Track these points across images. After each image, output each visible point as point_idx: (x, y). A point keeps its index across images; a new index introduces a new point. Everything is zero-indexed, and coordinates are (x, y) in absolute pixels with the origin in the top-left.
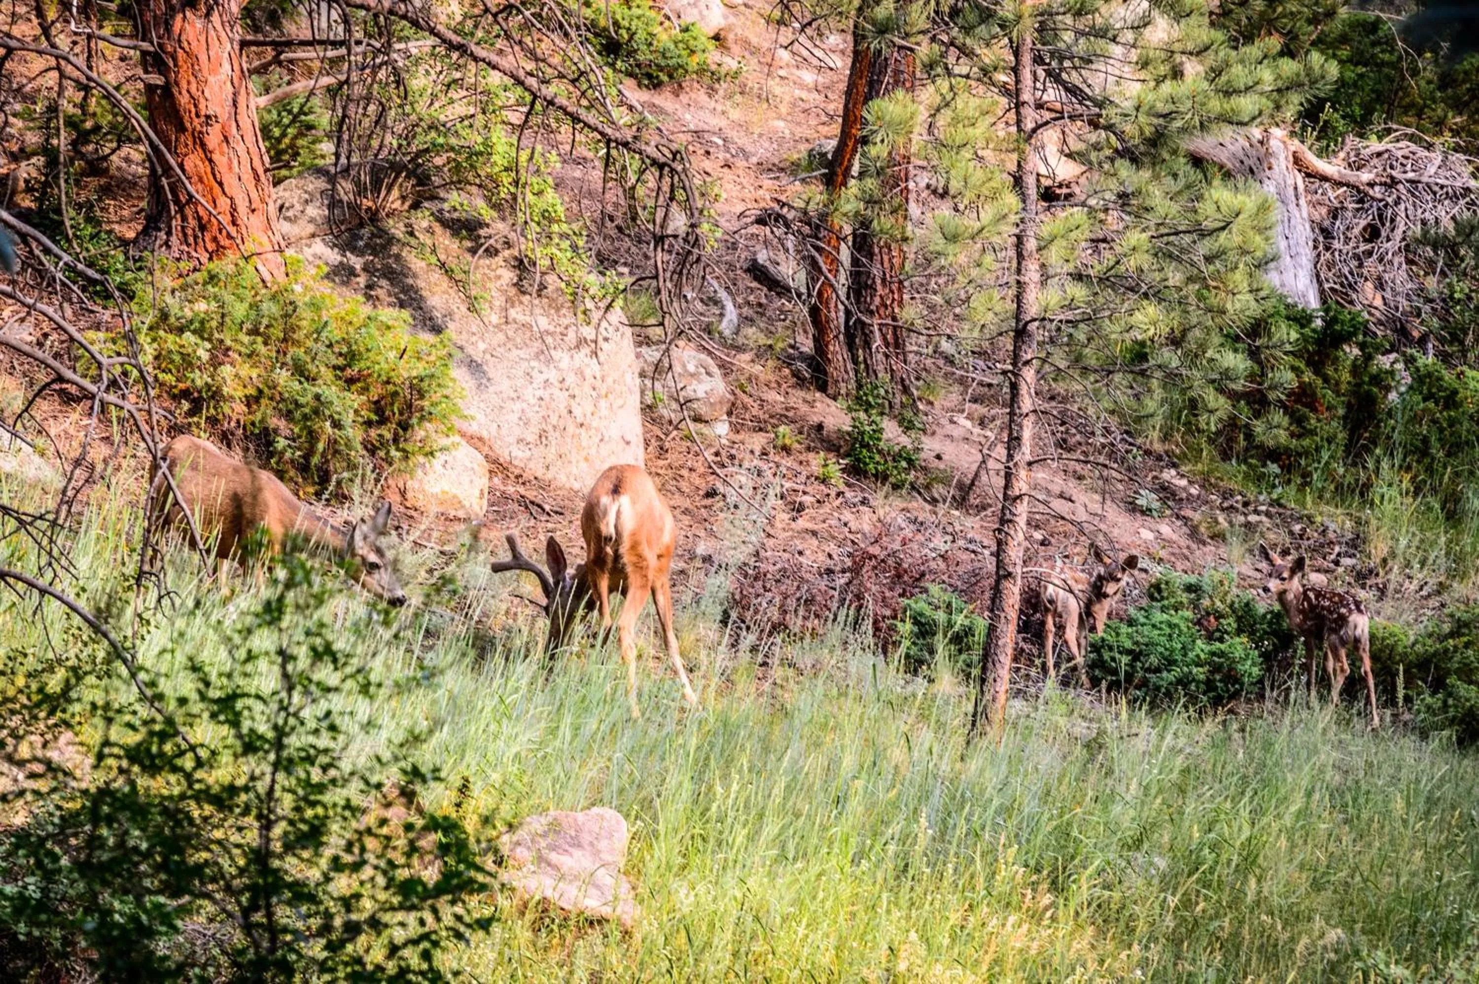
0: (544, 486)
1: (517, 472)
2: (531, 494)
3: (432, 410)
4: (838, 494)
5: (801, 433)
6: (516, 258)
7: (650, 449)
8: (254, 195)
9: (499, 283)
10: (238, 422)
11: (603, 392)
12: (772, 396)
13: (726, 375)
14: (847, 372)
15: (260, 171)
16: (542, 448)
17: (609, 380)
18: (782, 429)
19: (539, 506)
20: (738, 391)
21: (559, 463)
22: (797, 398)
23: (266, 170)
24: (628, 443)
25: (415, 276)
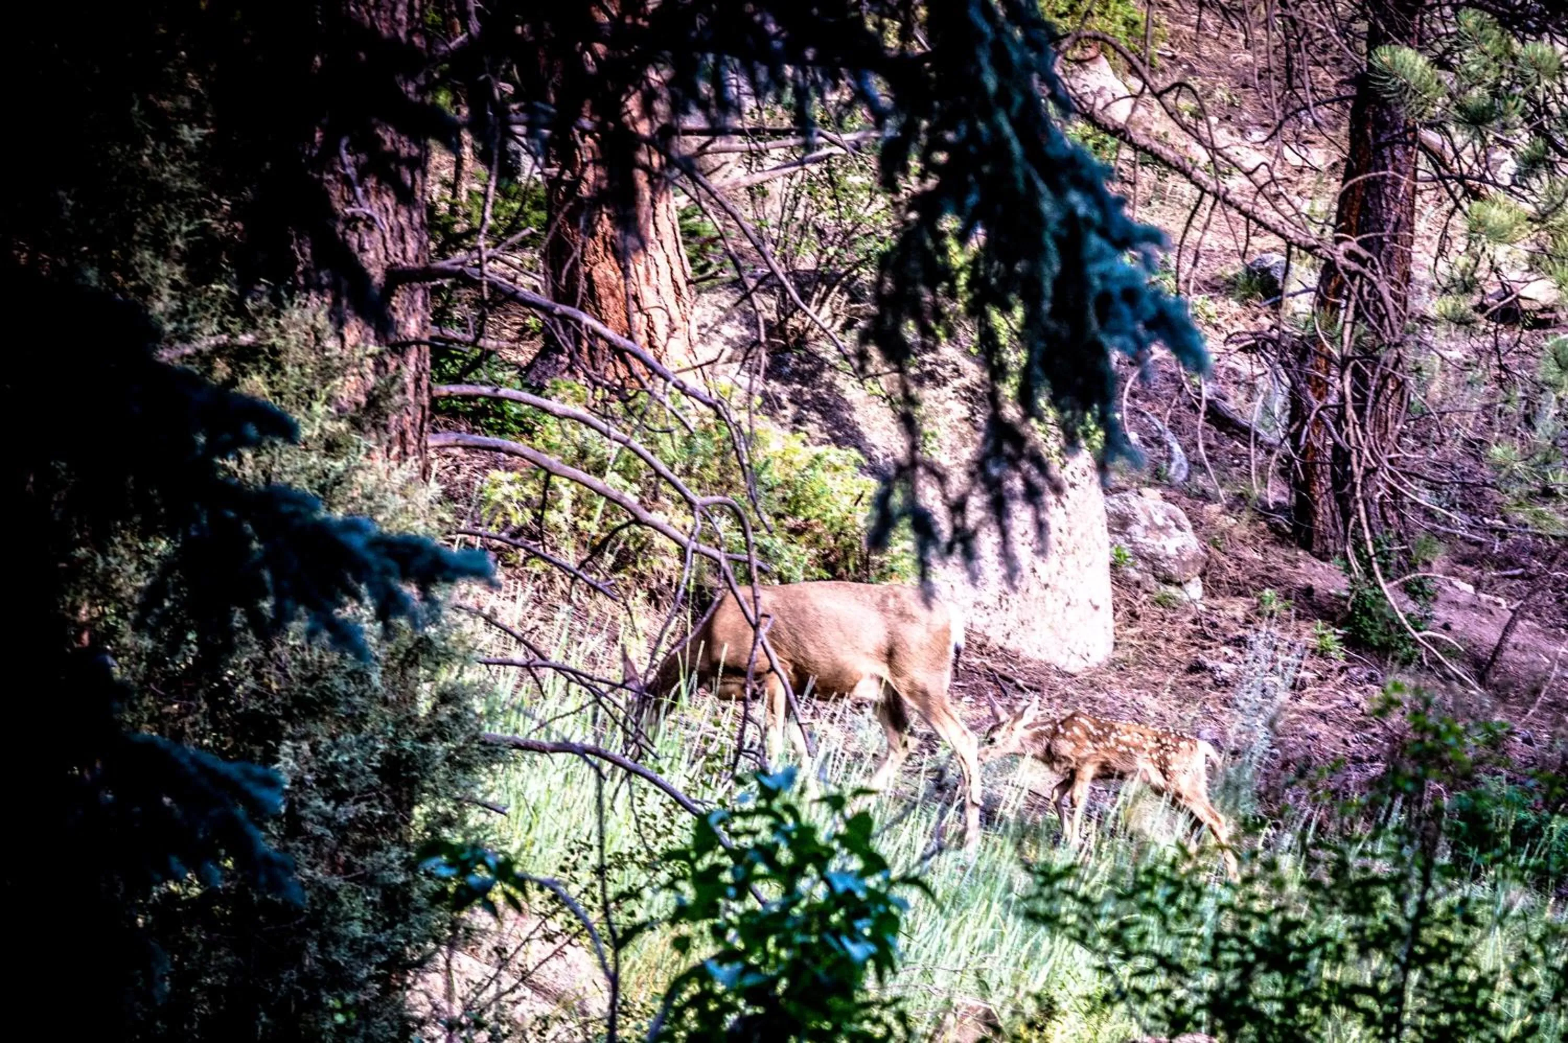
0: (1010, 657)
1: (979, 640)
2: (999, 667)
3: (894, 566)
4: (1342, 670)
5: (1287, 597)
6: (967, 389)
7: (1119, 615)
8: (675, 313)
9: (949, 418)
10: (670, 580)
11: (1070, 548)
12: (1249, 554)
13: (1195, 528)
14: (1335, 526)
15: (682, 283)
16: (1002, 612)
17: (1076, 534)
18: (1267, 592)
19: (1011, 681)
20: (1211, 549)
21: (1021, 631)
22: (1277, 556)
23: (689, 283)
24: (1096, 608)
25: (851, 408)
